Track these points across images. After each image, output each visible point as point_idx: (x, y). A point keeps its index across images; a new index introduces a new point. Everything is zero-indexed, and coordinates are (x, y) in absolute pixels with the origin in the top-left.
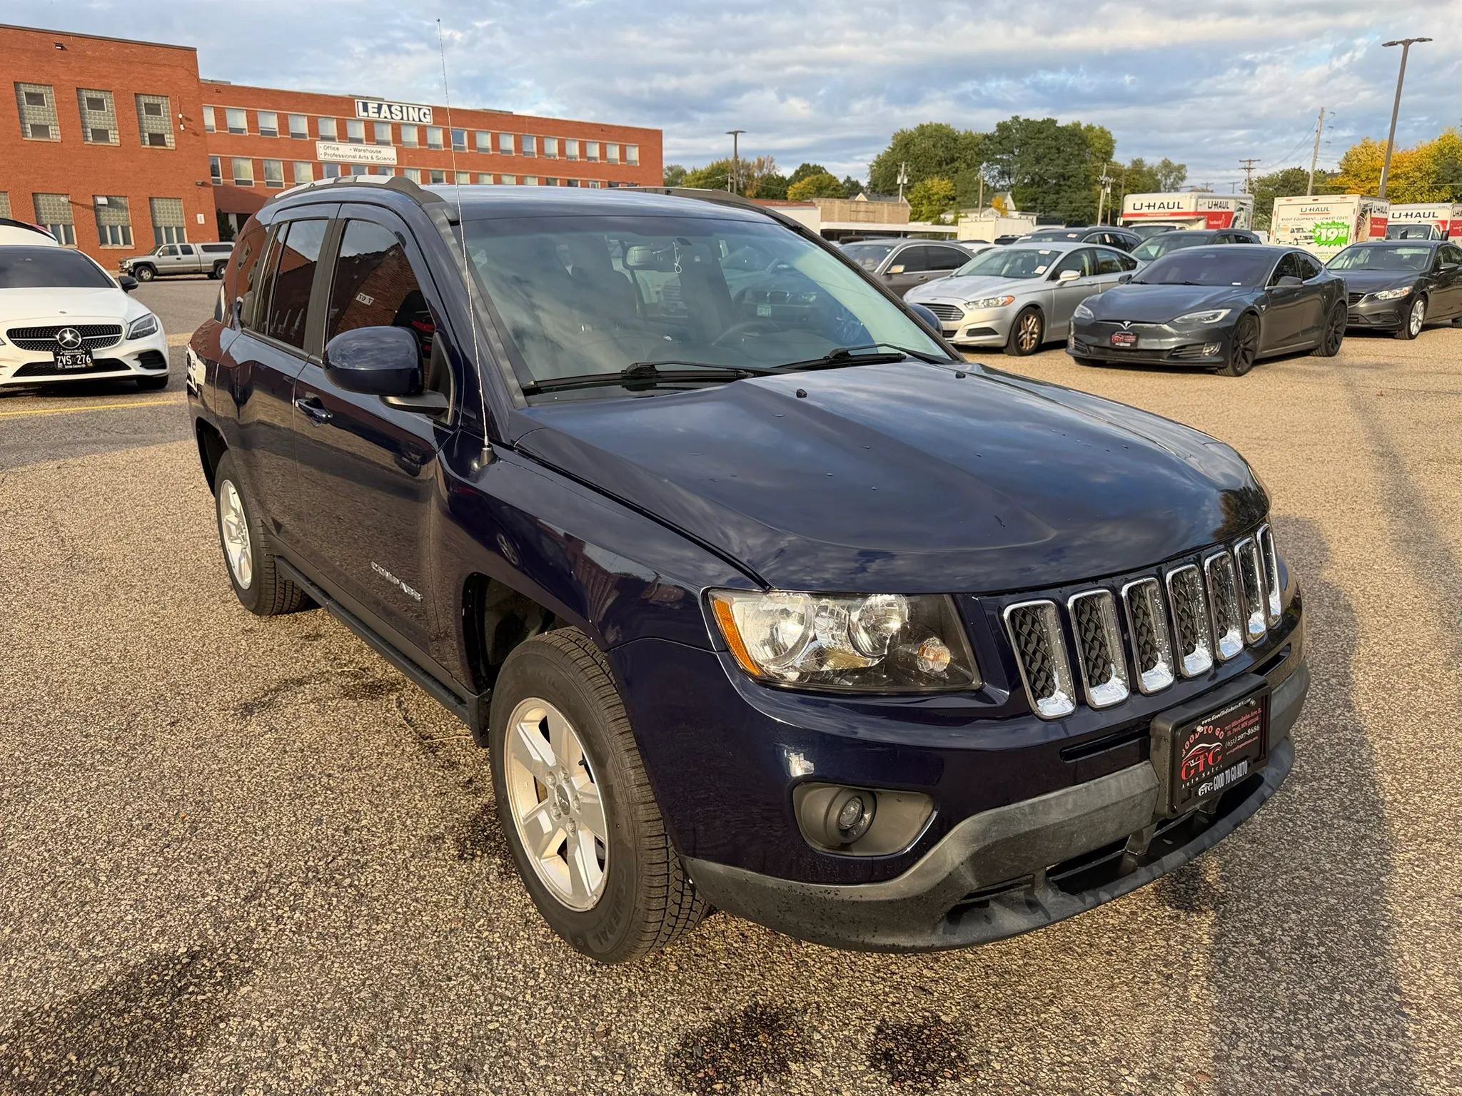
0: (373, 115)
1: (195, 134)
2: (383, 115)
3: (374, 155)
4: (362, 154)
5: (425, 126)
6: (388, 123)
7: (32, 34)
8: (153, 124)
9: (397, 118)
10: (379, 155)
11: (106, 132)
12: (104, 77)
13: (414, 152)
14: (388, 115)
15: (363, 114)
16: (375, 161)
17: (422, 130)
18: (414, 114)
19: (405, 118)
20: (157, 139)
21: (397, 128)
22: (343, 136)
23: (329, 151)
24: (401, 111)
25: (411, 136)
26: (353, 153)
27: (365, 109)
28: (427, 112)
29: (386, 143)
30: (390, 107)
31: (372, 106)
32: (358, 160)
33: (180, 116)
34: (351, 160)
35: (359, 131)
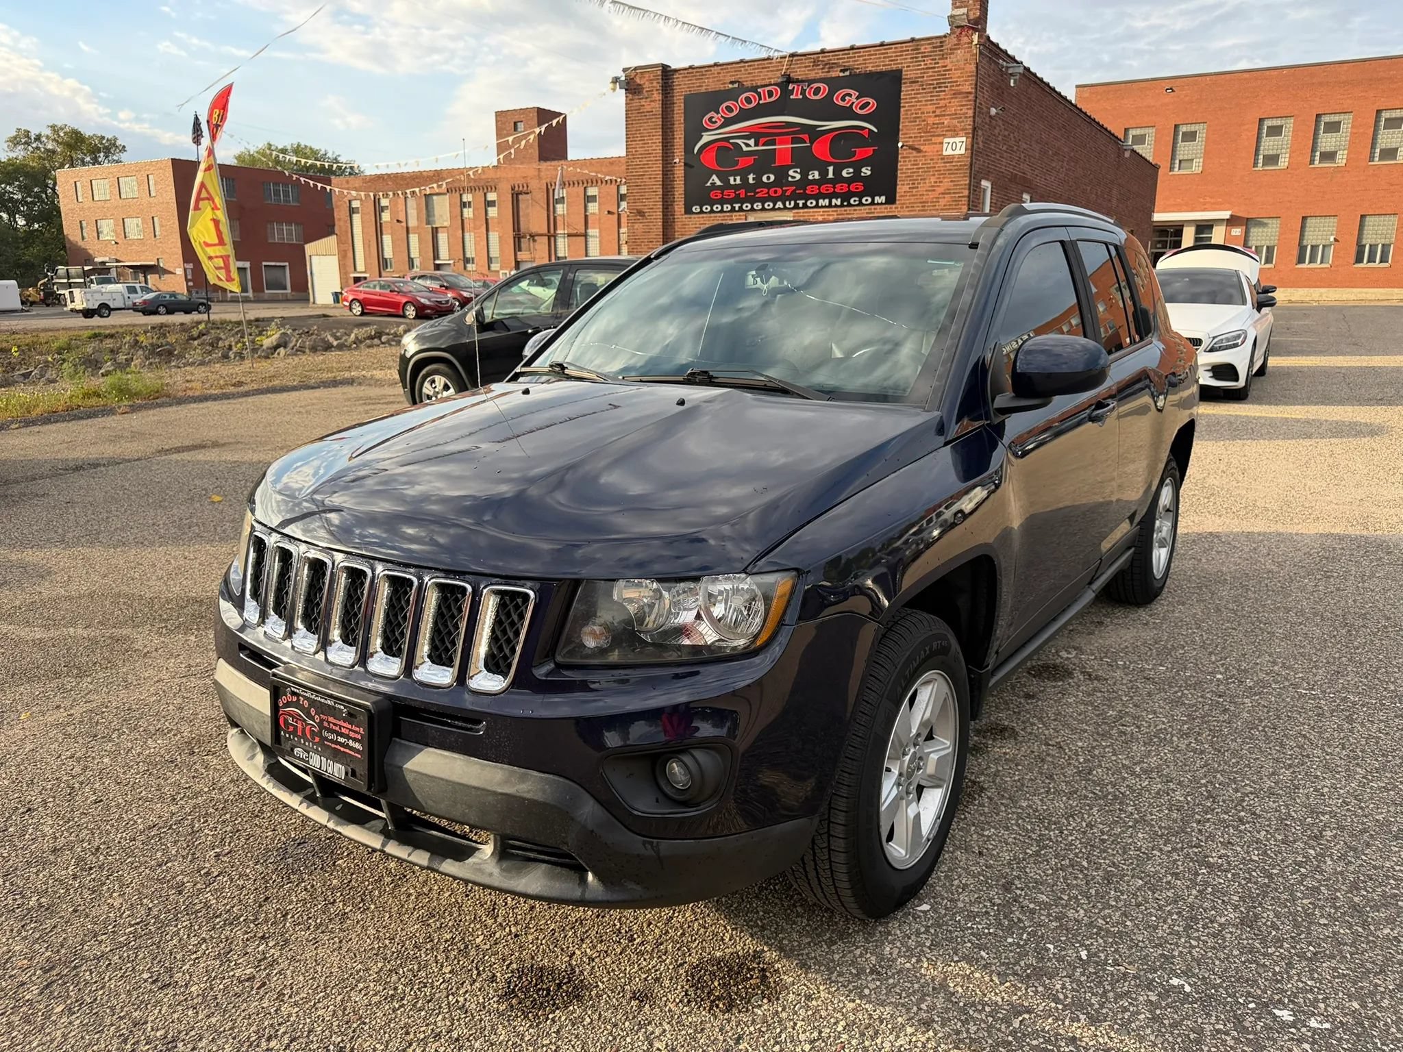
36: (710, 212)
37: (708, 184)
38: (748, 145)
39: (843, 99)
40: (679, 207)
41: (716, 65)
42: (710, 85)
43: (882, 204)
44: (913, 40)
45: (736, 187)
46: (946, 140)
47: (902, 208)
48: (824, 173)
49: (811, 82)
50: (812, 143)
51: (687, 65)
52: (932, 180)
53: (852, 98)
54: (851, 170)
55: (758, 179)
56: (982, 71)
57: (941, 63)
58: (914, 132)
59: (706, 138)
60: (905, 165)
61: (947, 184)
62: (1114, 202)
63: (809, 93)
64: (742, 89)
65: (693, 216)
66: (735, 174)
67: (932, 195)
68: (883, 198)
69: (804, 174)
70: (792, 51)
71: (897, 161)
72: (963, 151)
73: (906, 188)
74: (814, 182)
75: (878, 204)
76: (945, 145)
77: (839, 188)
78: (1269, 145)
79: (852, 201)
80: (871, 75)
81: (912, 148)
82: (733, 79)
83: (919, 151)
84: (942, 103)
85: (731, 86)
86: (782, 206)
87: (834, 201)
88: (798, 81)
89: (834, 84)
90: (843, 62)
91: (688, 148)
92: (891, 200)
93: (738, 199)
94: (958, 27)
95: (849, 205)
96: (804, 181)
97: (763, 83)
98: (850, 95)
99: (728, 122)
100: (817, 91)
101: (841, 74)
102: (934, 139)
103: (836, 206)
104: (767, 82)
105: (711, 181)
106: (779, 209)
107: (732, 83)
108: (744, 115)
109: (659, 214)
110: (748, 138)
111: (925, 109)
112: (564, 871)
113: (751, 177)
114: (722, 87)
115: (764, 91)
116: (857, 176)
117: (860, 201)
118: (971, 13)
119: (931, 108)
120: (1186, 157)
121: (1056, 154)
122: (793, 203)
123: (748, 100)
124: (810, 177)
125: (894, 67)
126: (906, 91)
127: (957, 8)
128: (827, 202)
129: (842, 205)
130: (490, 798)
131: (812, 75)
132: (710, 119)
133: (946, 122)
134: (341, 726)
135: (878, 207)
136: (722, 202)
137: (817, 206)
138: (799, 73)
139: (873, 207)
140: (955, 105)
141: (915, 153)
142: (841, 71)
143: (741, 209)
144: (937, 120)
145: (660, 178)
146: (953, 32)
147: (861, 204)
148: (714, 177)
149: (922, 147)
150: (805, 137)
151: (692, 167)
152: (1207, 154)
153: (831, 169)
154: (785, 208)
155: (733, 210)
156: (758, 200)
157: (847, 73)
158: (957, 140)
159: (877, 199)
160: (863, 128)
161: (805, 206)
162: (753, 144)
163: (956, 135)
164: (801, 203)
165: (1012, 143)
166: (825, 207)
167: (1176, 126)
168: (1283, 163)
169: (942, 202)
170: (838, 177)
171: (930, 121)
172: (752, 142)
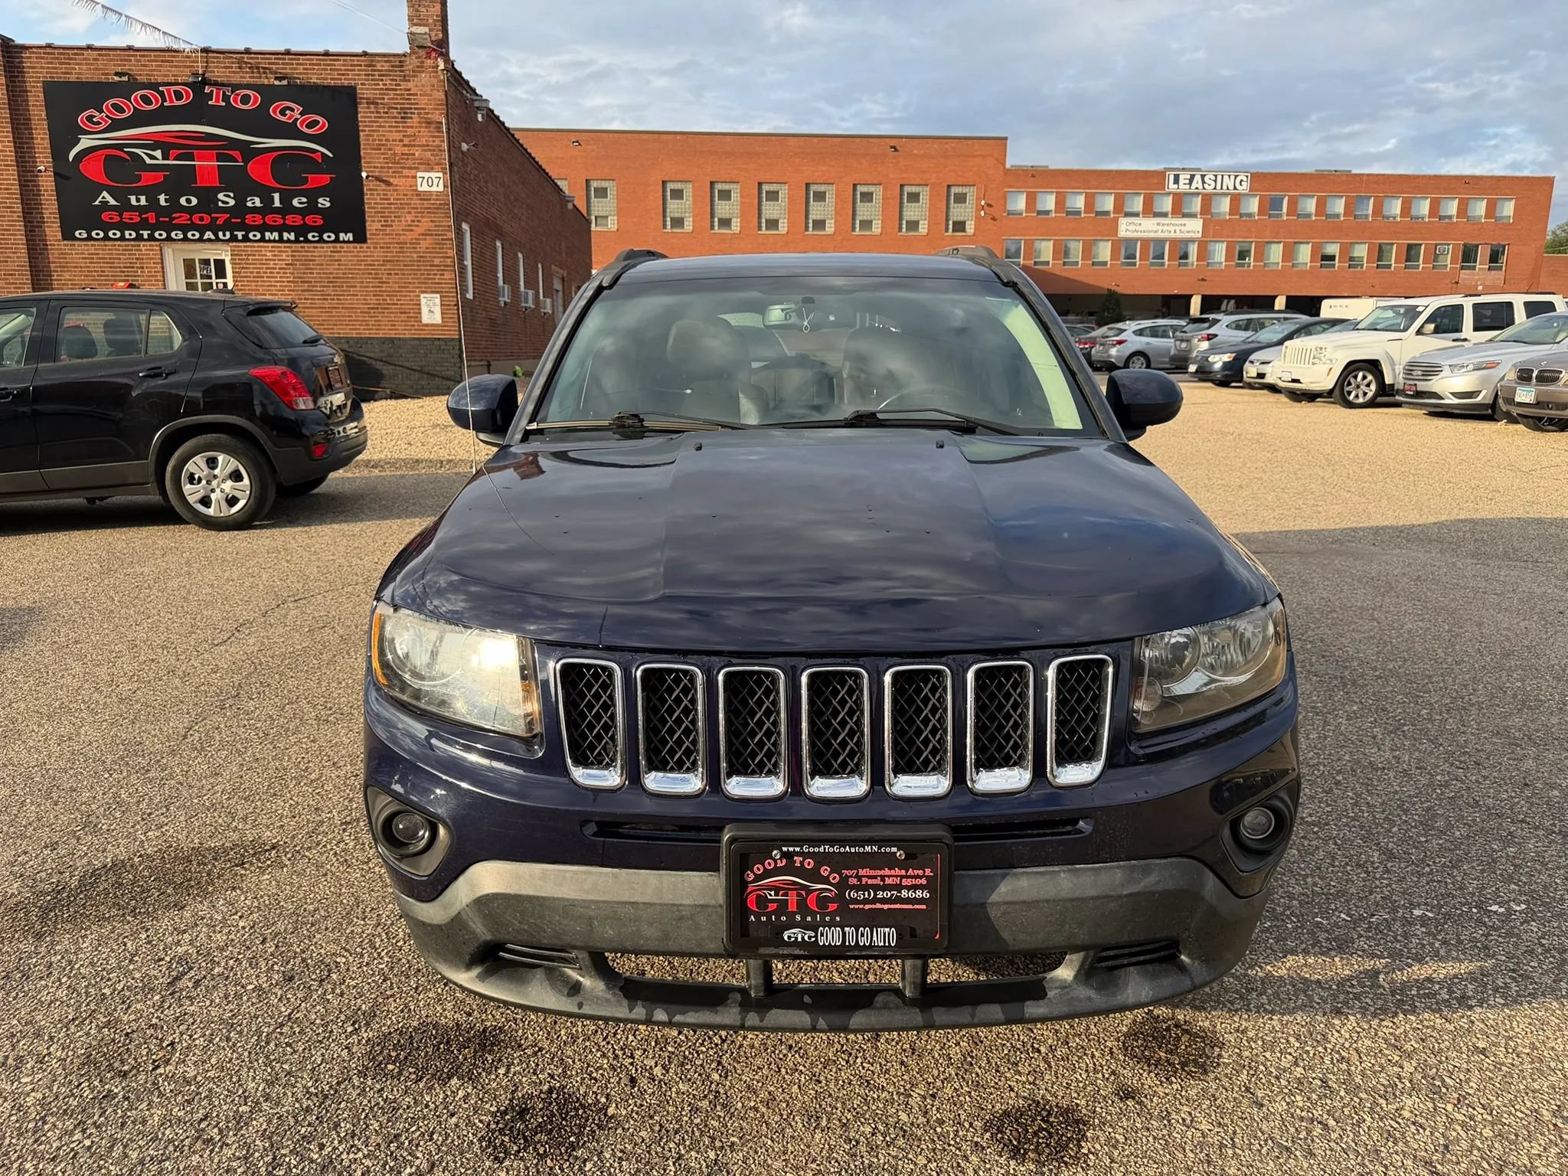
0: (1183, 187)
1: (994, 219)
2: (1194, 185)
3: (1178, 229)
4: (1166, 228)
5: (1239, 194)
6: (1198, 194)
7: (873, 140)
8: (958, 212)
9: (1209, 188)
10: (1183, 228)
11: (917, 223)
12: (923, 172)
13: (1223, 223)
14: (1200, 186)
15: (1172, 187)
16: (1179, 235)
17: (1236, 199)
18: (1229, 182)
19: (1219, 187)
20: (960, 226)
21: (1208, 200)
22: (1149, 211)
23: (1132, 228)
24: (1215, 181)
25: (1224, 206)
26: (1155, 228)
27: (1176, 181)
28: (1245, 179)
29: (1193, 216)
30: (1203, 177)
31: (1184, 177)
32: (1160, 235)
33: (983, 203)
34: (1152, 235)
35: (1167, 204)
36: (103, 239)
37: (97, 203)
38: (152, 157)
39: (282, 112)
40: (52, 230)
41: (89, 47)
42: (82, 72)
43: (349, 242)
44: (365, 54)
45: (140, 209)
46: (419, 174)
47: (375, 248)
48: (267, 201)
49: (235, 87)
50: (246, 161)
51: (43, 43)
52: (409, 219)
53: (295, 113)
54: (304, 200)
55: (173, 201)
56: (450, 101)
57: (404, 85)
58: (379, 161)
59: (85, 142)
60: (373, 198)
61: (425, 224)
62: (564, 255)
63: (235, 101)
64: (133, 85)
65: (77, 243)
66: (137, 192)
67: (410, 236)
68: (350, 236)
69: (240, 201)
70: (203, 45)
71: (362, 194)
72: (441, 188)
73: (377, 225)
74: (255, 210)
75: (344, 242)
76: (419, 181)
77: (292, 219)
78: (674, 207)
79: (310, 236)
80: (316, 88)
81: (378, 179)
82: (119, 69)
83: (388, 184)
84: (410, 131)
85: (117, 78)
86: (213, 237)
87: (286, 235)
88: (216, 84)
89: (270, 94)
90: (279, 67)
91: (59, 151)
92: (360, 237)
93: (144, 224)
94: (420, 47)
95: (307, 241)
96: (240, 208)
97: (166, 80)
98: (292, 110)
99: (117, 126)
100: (245, 99)
101: (277, 83)
102: (406, 172)
103: (289, 241)
104: (172, 79)
105: (100, 199)
106: (209, 240)
107: (117, 74)
108: (139, 119)
109: (20, 238)
110: (153, 148)
111: (390, 137)
112: (1157, 967)
113: (162, 198)
114: (103, 79)
115: (169, 91)
116: (312, 208)
117: (321, 236)
118: (433, 34)
119: (398, 136)
120: (601, 214)
121: (516, 200)
122: (228, 234)
123: (146, 100)
124: (249, 204)
125: (346, 83)
126: (364, 113)
127: (416, 25)
128: (276, 235)
129: (297, 241)
130: (1113, 905)
131: (236, 79)
132: (90, 118)
133: (417, 154)
134: (883, 878)
135: (345, 245)
136: (122, 227)
137: (262, 240)
138: (217, 73)
139: (338, 245)
140: (425, 136)
141: (383, 186)
142: (276, 78)
143: (151, 238)
144: (406, 150)
145: (16, 189)
146: (413, 52)
147: (321, 240)
148: (105, 194)
149: (391, 180)
150: (236, 154)
151: (67, 178)
152: (620, 213)
153: (276, 196)
154: (218, 240)
155: (139, 238)
156: (178, 227)
157: (285, 82)
158: (433, 175)
159: (342, 236)
160: (315, 151)
161: (246, 239)
162: (160, 157)
163: (431, 170)
164: (240, 235)
165: (482, 183)
166: (274, 241)
167: (587, 181)
168: (688, 226)
169: (424, 244)
170: (287, 208)
171: (399, 150)
172: (158, 153)
